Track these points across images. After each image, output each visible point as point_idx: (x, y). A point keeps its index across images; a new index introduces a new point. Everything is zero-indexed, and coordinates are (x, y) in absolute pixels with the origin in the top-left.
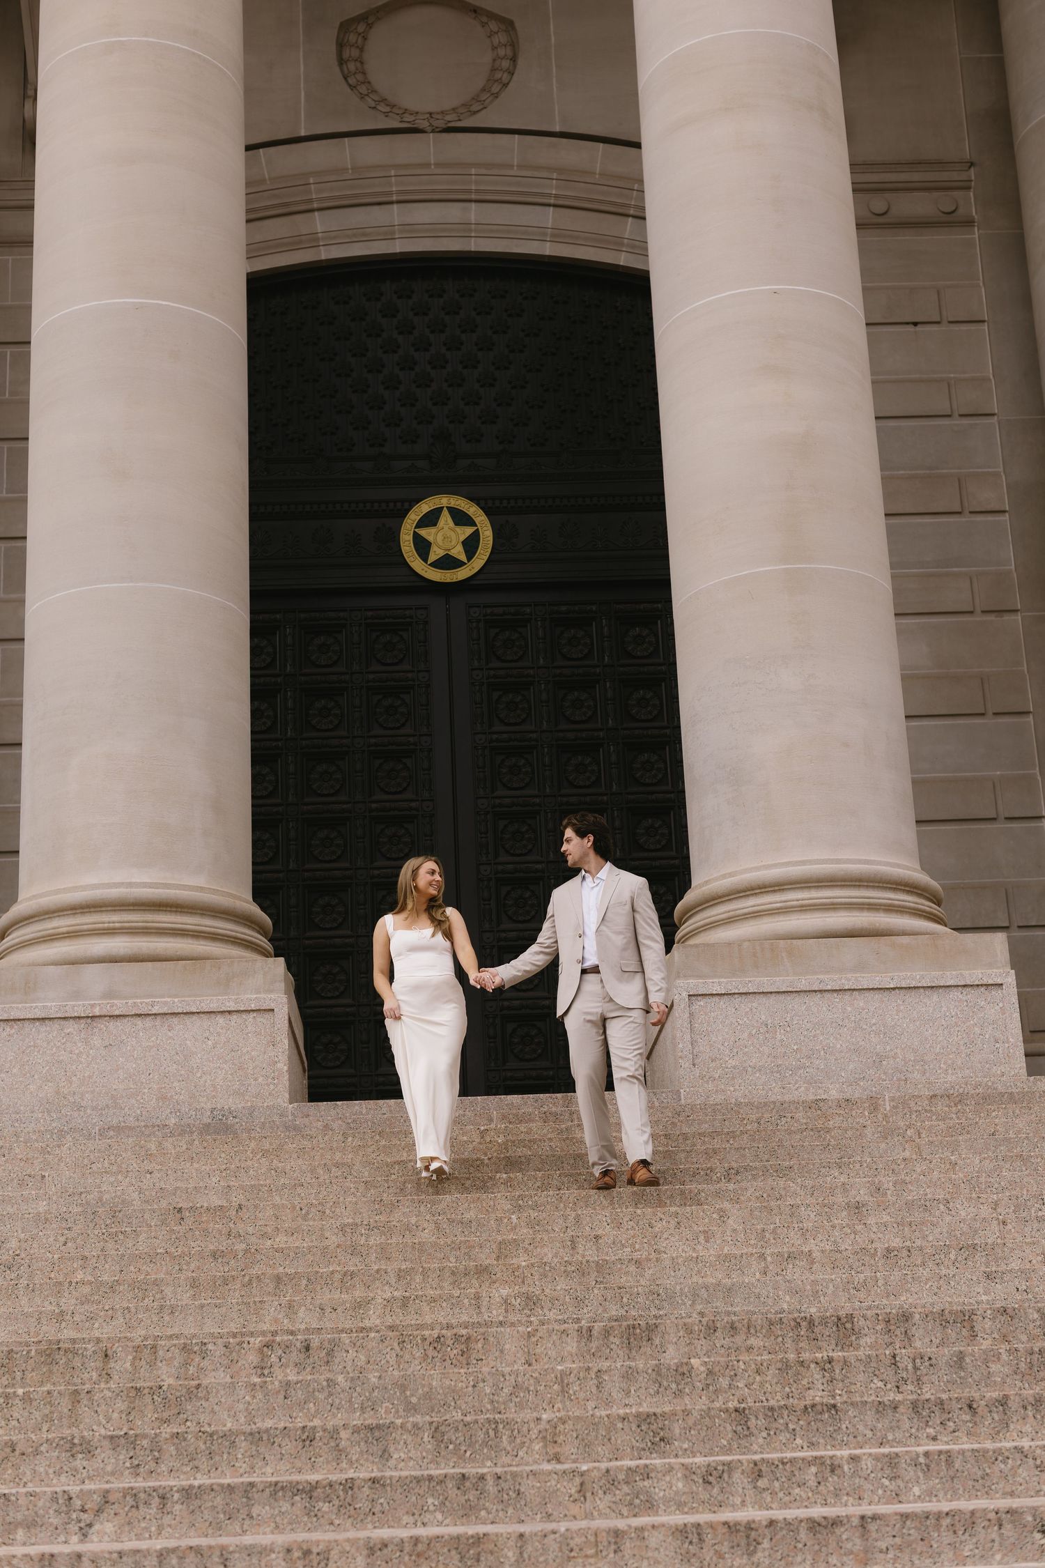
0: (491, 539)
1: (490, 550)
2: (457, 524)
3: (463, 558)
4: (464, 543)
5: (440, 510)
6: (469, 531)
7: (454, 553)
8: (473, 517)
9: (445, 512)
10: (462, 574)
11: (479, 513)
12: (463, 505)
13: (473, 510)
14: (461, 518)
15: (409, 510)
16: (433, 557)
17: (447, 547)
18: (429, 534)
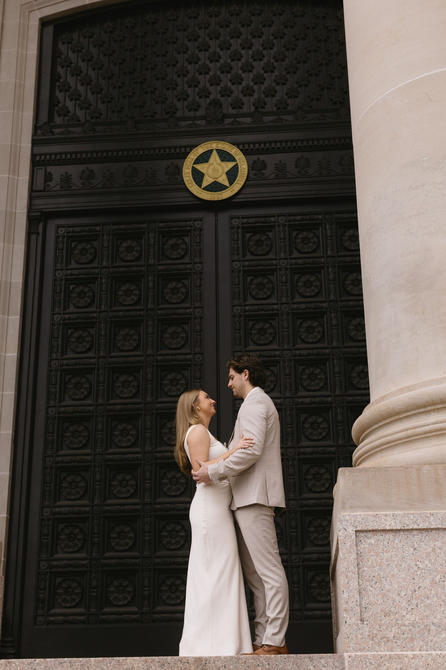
0: (246, 170)
1: (245, 178)
2: (222, 160)
3: (226, 183)
4: (228, 173)
5: (211, 151)
6: (231, 165)
7: (220, 180)
8: (234, 156)
9: (215, 153)
10: (225, 195)
11: (238, 153)
12: (227, 148)
13: (234, 151)
14: (225, 156)
15: (189, 153)
16: (205, 184)
17: (216, 177)
18: (203, 168)
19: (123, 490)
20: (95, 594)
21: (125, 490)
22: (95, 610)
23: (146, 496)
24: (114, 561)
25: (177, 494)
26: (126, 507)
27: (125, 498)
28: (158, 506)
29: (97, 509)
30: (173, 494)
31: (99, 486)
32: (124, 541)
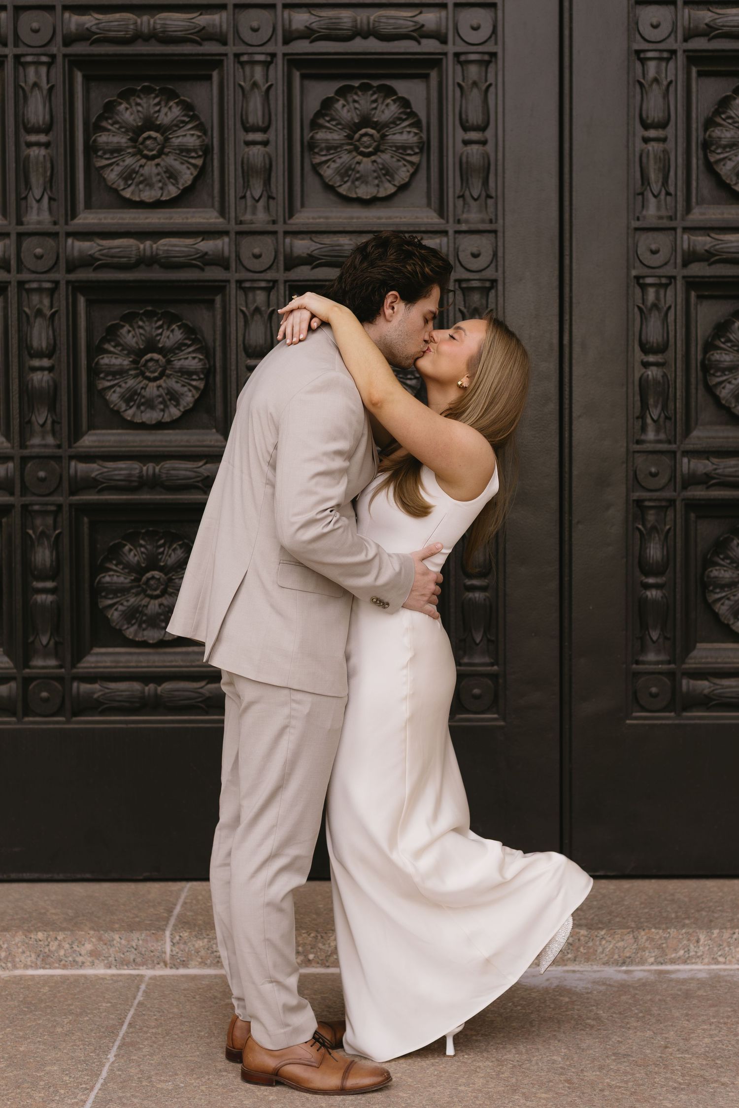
19: (150, 169)
20: (49, 598)
21: (155, 170)
22: (52, 662)
23: (250, 202)
24: (122, 469)
25: (382, 194)
26: (164, 245)
27: (158, 205)
28: (302, 246)
29: (39, 251)
30: (364, 191)
31: (43, 151)
32: (159, 387)
